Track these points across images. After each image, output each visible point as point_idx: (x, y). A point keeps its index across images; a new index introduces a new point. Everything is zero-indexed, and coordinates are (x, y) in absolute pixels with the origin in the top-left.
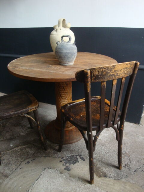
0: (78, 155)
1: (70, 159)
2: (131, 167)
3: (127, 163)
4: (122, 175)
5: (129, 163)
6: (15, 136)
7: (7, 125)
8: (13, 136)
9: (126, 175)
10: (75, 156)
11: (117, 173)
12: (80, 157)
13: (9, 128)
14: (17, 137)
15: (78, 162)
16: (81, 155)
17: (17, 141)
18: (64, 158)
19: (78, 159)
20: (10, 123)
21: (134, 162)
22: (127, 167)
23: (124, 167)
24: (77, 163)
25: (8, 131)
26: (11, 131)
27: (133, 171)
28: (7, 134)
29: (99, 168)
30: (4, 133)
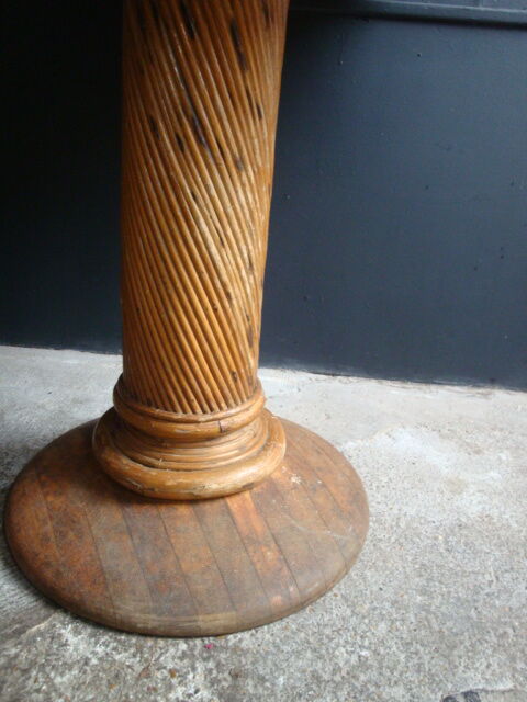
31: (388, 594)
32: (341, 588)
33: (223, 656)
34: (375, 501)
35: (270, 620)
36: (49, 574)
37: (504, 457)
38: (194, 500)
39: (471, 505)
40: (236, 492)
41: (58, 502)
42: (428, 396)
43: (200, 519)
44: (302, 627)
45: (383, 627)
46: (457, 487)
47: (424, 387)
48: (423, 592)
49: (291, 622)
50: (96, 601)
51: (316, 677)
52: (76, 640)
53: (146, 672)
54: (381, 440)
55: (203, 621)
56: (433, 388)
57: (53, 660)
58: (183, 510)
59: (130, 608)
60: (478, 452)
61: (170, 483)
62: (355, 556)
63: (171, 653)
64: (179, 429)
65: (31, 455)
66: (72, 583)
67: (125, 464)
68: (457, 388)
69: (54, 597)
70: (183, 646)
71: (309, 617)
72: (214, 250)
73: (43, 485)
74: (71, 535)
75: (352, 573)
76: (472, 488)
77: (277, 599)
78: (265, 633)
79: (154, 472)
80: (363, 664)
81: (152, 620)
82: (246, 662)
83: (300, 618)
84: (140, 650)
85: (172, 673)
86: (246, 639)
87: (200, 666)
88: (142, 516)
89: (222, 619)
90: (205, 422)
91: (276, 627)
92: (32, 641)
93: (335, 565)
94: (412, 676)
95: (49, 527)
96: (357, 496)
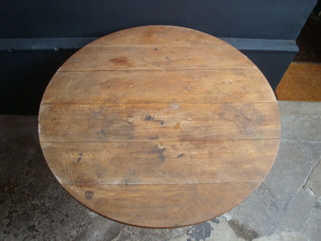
1: (198, 231)
2: (277, 205)
3: (271, 201)
5: (274, 201)
6: (85, 225)
8: (80, 226)
11: (266, 223)
13: (59, 211)
14: (89, 226)
15: (213, 229)
17: (96, 234)
18: (190, 232)
19: (209, 224)
21: (279, 195)
22: (274, 209)
23: (270, 211)
24: (212, 232)
25: (63, 220)
26: (67, 216)
27: (282, 210)
28: (67, 229)
29: (243, 226)
30: (57, 228)
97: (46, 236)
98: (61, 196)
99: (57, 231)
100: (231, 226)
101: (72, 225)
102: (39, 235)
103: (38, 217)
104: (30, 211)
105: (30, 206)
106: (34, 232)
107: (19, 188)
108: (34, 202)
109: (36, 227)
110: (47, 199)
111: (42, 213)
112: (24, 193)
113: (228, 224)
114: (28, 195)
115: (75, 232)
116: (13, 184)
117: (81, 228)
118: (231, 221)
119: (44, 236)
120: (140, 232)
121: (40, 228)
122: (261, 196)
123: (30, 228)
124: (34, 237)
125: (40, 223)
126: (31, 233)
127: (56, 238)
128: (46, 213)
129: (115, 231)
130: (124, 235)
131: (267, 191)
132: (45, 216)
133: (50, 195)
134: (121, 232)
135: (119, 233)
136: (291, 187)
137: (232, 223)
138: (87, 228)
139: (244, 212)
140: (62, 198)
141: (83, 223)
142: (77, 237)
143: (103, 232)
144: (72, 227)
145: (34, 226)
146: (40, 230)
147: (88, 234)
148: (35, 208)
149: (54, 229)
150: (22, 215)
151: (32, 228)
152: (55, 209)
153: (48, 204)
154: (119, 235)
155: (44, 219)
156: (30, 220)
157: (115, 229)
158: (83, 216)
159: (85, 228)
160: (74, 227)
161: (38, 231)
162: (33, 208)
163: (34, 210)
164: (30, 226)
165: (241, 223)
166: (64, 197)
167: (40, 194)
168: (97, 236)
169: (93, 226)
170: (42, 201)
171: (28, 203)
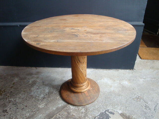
0: (106, 111)
1: (102, 118)
2: (150, 107)
3: (145, 105)
4: (149, 117)
5: (147, 105)
6: (35, 111)
7: (17, 101)
8: (32, 111)
9: (152, 116)
10: (104, 113)
11: (144, 116)
12: (108, 112)
13: (23, 104)
14: (37, 112)
15: (111, 117)
16: (108, 110)
17: (40, 116)
19: (108, 115)
20: (19, 98)
21: (149, 102)
22: (148, 109)
23: (146, 110)
25: (24, 108)
26: (26, 106)
27: (153, 110)
28: (24, 112)
29: (129, 116)
30: (19, 111)
31: (101, 100)
32: (97, 100)
33: (85, 108)
34: (101, 89)
35: (89, 104)
36: (68, 101)
37: (118, 82)
38: (81, 93)
39: (112, 89)
40: (85, 91)
41: (67, 93)
42: (110, 72)
43: (82, 94)
44: (93, 104)
45: (101, 104)
46: (111, 86)
47: (109, 70)
48: (105, 100)
49: (92, 104)
50: (73, 103)
51: (94, 109)
52: (71, 107)
53: (79, 109)
54: (102, 80)
55: (83, 105)
56: (110, 70)
57: (70, 109)
58: (80, 94)
59: (76, 104)
60: (115, 81)
61: (79, 91)
62: (98, 97)
63: (80, 108)
64: (79, 86)
65: (60, 86)
66: (70, 102)
67: (74, 89)
68: (114, 70)
69: (68, 103)
70: (81, 107)
71: (93, 103)
72: (82, 70)
73: (64, 91)
74: (69, 97)
75: (98, 98)
76: (113, 87)
77: (90, 102)
78: (89, 105)
79: (77, 90)
80: (98, 108)
81: (78, 105)
82: (88, 108)
83: (92, 103)
84: (78, 107)
85: (81, 109)
86: (87, 106)
87: (83, 109)
88: (76, 95)
89: (85, 104)
90: (82, 85)
91: (90, 105)
92: (67, 107)
93: (96, 98)
94: (103, 108)
95: (67, 96)
96: (98, 90)
97: (12, 115)
98: (25, 98)
99: (18, 113)
100: (121, 116)
101: (28, 111)
102: (8, 114)
103: (10, 106)
104: (7, 103)
105: (8, 101)
106: (6, 113)
107: (5, 93)
108: (10, 99)
109: (7, 111)
110: (18, 98)
111: (13, 104)
112: (6, 95)
113: (119, 115)
114: (8, 96)
115: (28, 115)
116: (3, 91)
117: (32, 113)
118: (122, 113)
119: (10, 115)
120: (66, 117)
121: (10, 111)
122: (139, 102)
123: (4, 111)
124: (4, 116)
125: (10, 108)
126: (3, 113)
127: (17, 116)
128: (15, 104)
129: (52, 115)
130: (56, 117)
131: (142, 100)
132: (14, 106)
133: (20, 97)
134: (55, 116)
135: (54, 116)
136: (156, 99)
137: (122, 115)
138: (36, 112)
139: (129, 109)
140: (26, 98)
141: (34, 110)
142: (29, 117)
143: (45, 115)
144: (28, 112)
145: (7, 110)
146: (9, 112)
147: (35, 116)
148: (10, 102)
149: (17, 112)
150: (2, 105)
151: (5, 111)
152: (20, 103)
153: (18, 101)
154: (54, 117)
155: (13, 107)
156: (6, 107)
157: (52, 114)
158: (35, 107)
159: (34, 113)
160: (29, 112)
161: (8, 113)
162: (9, 102)
163: (9, 103)
164: (4, 110)
165: (128, 115)
166: (27, 98)
167: (15, 96)
168: (40, 117)
169: (40, 112)
170: (15, 99)
171: (7, 99)
